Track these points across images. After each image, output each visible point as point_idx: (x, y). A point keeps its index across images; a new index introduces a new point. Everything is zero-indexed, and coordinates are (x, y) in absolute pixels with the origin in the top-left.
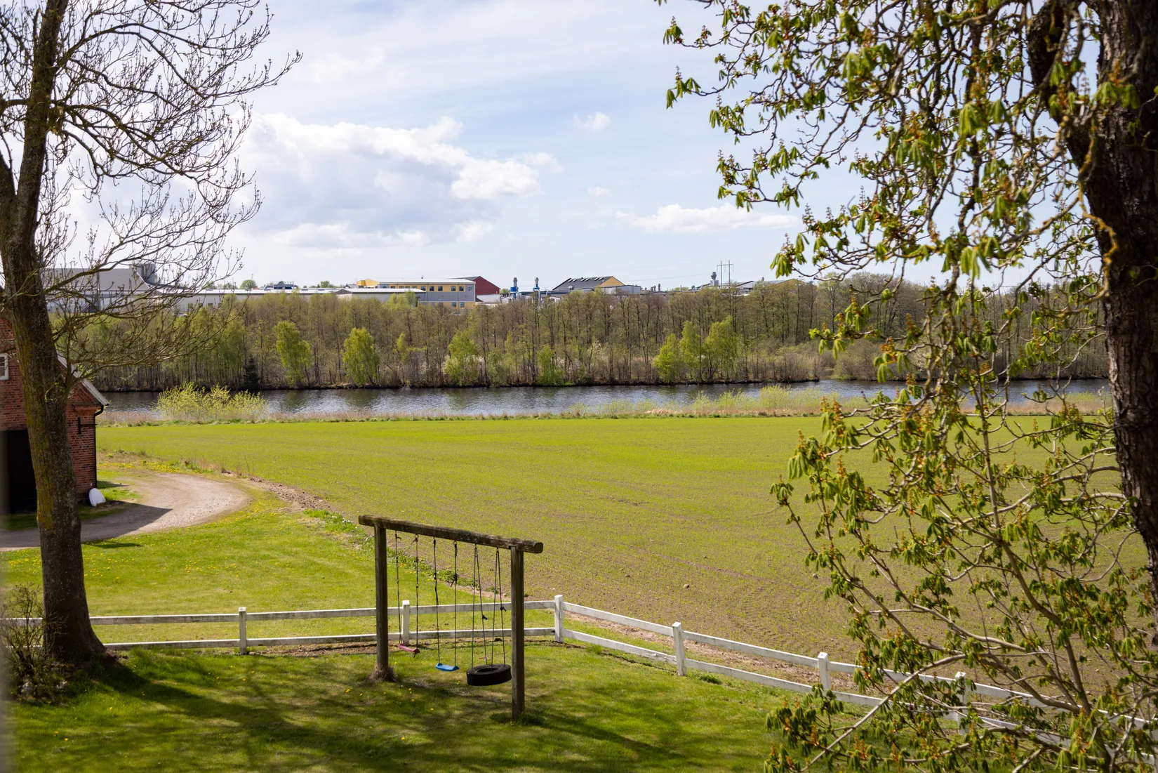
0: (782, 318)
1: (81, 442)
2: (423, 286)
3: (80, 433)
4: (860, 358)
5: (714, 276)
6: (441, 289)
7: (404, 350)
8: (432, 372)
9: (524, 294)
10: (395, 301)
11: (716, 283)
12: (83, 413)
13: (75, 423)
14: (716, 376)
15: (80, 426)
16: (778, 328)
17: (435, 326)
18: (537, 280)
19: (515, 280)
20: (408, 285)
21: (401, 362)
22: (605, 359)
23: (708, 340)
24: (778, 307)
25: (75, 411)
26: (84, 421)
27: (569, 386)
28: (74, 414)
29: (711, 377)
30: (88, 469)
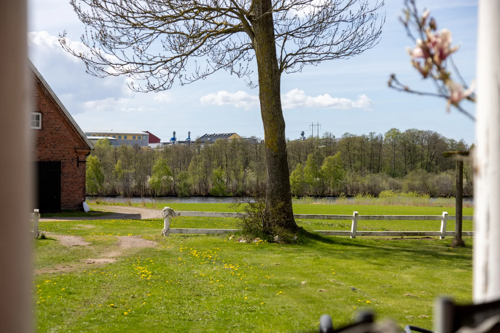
0: (360, 158)
1: (78, 172)
2: (114, 135)
3: (78, 166)
4: (420, 182)
5: (303, 134)
6: (126, 137)
7: (120, 171)
8: (139, 186)
9: (180, 142)
10: (100, 143)
11: (304, 138)
12: (80, 153)
13: (76, 160)
14: (326, 192)
15: (78, 162)
16: (358, 164)
17: (133, 158)
18: (189, 133)
19: (174, 133)
20: (103, 135)
21: (118, 179)
22: (254, 179)
23: (323, 167)
24: (359, 150)
25: (76, 152)
26: (81, 159)
27: (231, 197)
28: (75, 154)
29: (323, 193)
30: (82, 190)
